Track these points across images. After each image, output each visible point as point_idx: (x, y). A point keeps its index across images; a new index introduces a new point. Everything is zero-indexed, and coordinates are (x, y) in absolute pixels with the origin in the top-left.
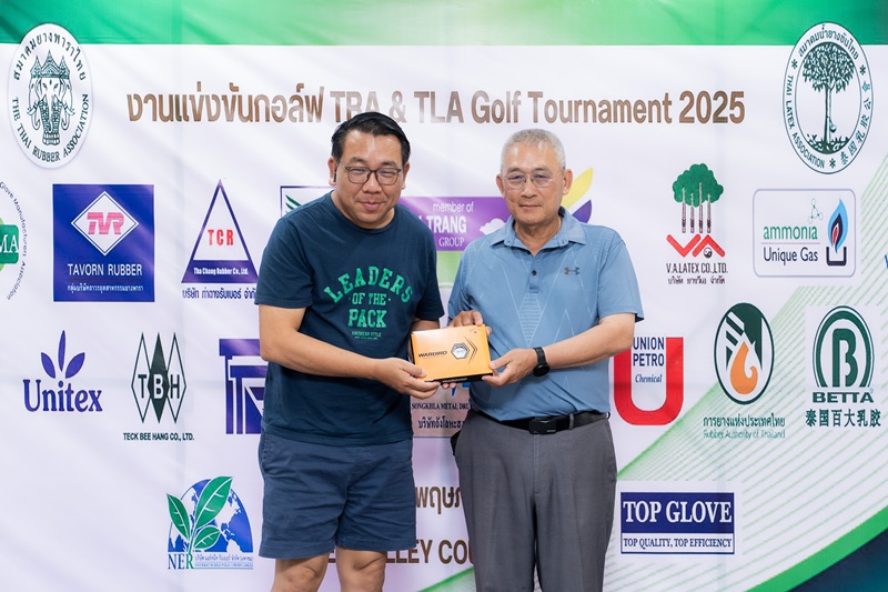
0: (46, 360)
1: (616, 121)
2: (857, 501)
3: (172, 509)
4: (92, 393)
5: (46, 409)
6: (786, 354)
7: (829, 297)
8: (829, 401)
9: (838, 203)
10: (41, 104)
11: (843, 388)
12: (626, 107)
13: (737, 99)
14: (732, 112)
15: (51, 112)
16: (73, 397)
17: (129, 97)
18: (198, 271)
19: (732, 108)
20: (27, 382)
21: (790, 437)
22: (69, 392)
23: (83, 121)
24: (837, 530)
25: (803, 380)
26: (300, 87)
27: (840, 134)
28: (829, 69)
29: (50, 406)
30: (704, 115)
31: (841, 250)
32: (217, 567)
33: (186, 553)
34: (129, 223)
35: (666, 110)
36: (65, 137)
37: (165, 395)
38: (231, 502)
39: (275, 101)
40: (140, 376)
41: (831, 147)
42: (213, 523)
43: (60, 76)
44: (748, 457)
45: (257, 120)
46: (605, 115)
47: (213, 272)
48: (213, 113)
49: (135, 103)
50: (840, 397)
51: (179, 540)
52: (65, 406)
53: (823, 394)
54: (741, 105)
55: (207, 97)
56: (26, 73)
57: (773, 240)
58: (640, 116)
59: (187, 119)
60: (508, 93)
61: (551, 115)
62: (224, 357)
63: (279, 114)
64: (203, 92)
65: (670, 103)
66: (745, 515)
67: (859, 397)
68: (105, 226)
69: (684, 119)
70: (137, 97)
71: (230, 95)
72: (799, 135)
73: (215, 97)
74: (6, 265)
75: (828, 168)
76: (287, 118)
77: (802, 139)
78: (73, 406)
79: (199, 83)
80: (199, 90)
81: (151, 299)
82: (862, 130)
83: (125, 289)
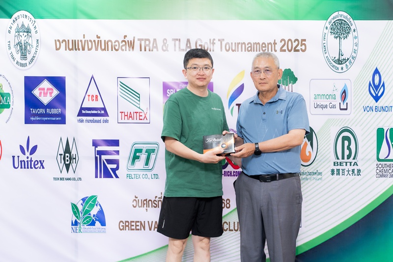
0: (21, 148)
1: (254, 51)
2: (351, 206)
3: (73, 209)
4: (40, 161)
5: (21, 168)
6: (323, 146)
7: (340, 123)
8: (340, 165)
9: (344, 85)
10: (19, 43)
11: (346, 160)
12: (258, 45)
13: (303, 42)
14: (301, 47)
15: (23, 47)
16: (33, 163)
17: (55, 40)
18: (83, 112)
19: (301, 46)
20: (14, 157)
21: (324, 180)
22: (31, 161)
23: (37, 50)
24: (343, 217)
25: (330, 157)
26: (125, 37)
27: (345, 56)
28: (341, 30)
29: (23, 167)
30: (290, 49)
31: (345, 104)
32: (91, 232)
33: (79, 226)
34: (56, 92)
35: (275, 46)
36: (29, 57)
37: (70, 162)
38: (97, 206)
39: (115, 42)
40: (60, 155)
41: (342, 62)
42: (90, 214)
43: (27, 32)
44: (307, 188)
45: (108, 50)
46: (249, 49)
47: (89, 112)
48: (90, 47)
49: (58, 43)
50: (344, 164)
51: (76, 221)
52: (29, 167)
53: (338, 163)
54: (305, 44)
55: (87, 41)
56: (13, 31)
57: (318, 100)
58: (264, 49)
59: (79, 50)
60: (210, 40)
61: (228, 49)
62: (94, 147)
63: (117, 48)
64: (86, 39)
65: (276, 44)
66: (306, 212)
67: (352, 164)
68: (45, 94)
69: (282, 50)
70: (59, 41)
71: (97, 40)
72: (329, 57)
73: (91, 41)
74: (5, 109)
75: (340, 70)
76: (120, 49)
77: (330, 58)
78: (33, 166)
79: (84, 35)
80: (84, 38)
81: (64, 123)
82: (354, 55)
83: (54, 119)
